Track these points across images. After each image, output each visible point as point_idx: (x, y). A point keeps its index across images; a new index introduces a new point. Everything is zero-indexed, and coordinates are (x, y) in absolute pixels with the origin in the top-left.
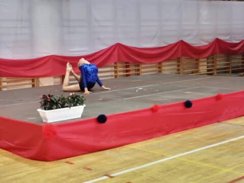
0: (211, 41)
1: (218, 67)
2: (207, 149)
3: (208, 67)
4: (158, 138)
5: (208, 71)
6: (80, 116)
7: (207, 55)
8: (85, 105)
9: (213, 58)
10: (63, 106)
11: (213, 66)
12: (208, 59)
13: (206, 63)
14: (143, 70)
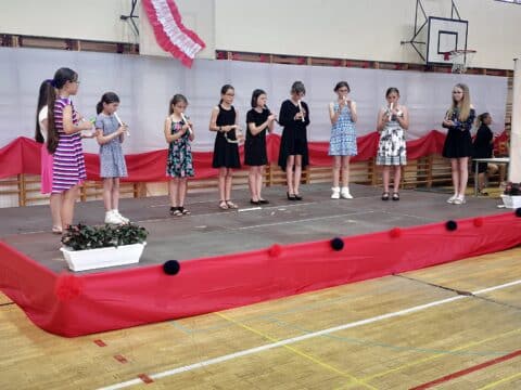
0: (424, 134)
1: (434, 174)
2: (346, 330)
3: (419, 173)
4: (276, 301)
5: (419, 179)
6: (137, 261)
8: (145, 243)
9: (427, 161)
10: (106, 245)
11: (426, 173)
12: (419, 161)
13: (415, 168)
14: (312, 175)
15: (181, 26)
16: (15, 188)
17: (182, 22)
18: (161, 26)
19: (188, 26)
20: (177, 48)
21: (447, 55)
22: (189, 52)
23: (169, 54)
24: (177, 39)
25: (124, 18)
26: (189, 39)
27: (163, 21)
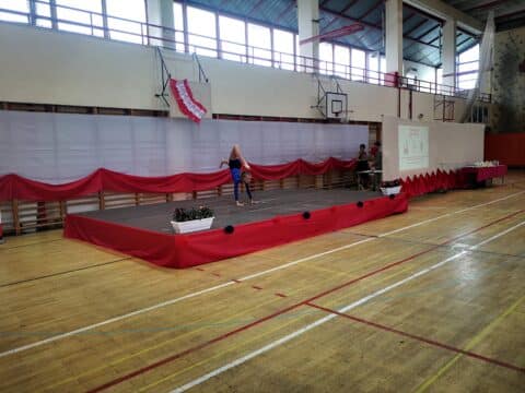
0: (326, 160)
1: (333, 182)
2: (324, 255)
3: (324, 182)
5: (324, 185)
6: (210, 228)
7: (323, 172)
8: (213, 217)
9: (328, 175)
10: (194, 219)
11: (328, 182)
12: (323, 176)
13: (322, 179)
14: (266, 186)
15: (193, 100)
17: (194, 97)
18: (182, 100)
20: (191, 113)
21: (337, 114)
22: (197, 115)
24: (191, 108)
25: (157, 96)
26: (197, 107)
27: (183, 97)
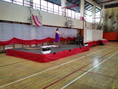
0: (67, 37)
1: (69, 43)
5: (67, 44)
6: (50, 53)
8: (51, 50)
9: (68, 41)
13: (66, 42)
15: (38, 21)
16: (13, 46)
17: (38, 20)
18: (35, 21)
19: (39, 21)
20: (37, 24)
21: (70, 26)
22: (39, 25)
23: (36, 25)
24: (37, 23)
25: (29, 19)
26: (39, 23)
27: (35, 20)
